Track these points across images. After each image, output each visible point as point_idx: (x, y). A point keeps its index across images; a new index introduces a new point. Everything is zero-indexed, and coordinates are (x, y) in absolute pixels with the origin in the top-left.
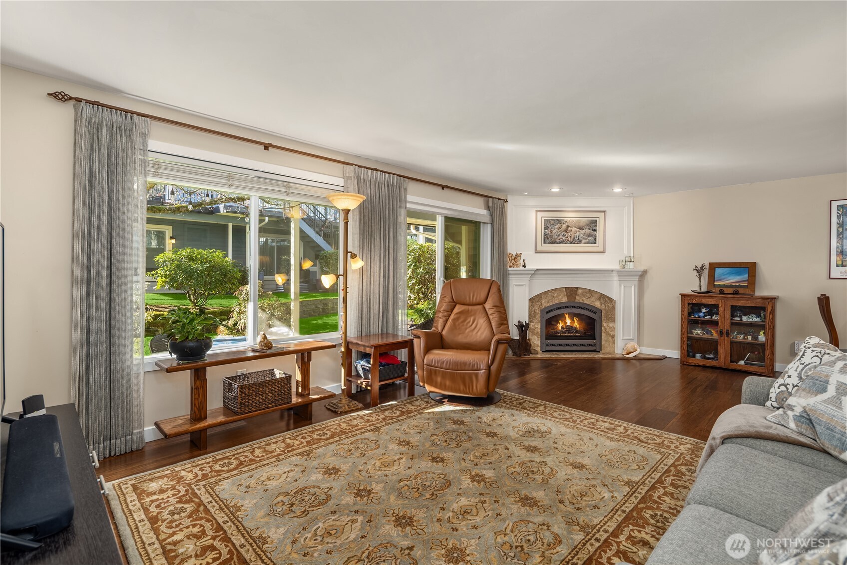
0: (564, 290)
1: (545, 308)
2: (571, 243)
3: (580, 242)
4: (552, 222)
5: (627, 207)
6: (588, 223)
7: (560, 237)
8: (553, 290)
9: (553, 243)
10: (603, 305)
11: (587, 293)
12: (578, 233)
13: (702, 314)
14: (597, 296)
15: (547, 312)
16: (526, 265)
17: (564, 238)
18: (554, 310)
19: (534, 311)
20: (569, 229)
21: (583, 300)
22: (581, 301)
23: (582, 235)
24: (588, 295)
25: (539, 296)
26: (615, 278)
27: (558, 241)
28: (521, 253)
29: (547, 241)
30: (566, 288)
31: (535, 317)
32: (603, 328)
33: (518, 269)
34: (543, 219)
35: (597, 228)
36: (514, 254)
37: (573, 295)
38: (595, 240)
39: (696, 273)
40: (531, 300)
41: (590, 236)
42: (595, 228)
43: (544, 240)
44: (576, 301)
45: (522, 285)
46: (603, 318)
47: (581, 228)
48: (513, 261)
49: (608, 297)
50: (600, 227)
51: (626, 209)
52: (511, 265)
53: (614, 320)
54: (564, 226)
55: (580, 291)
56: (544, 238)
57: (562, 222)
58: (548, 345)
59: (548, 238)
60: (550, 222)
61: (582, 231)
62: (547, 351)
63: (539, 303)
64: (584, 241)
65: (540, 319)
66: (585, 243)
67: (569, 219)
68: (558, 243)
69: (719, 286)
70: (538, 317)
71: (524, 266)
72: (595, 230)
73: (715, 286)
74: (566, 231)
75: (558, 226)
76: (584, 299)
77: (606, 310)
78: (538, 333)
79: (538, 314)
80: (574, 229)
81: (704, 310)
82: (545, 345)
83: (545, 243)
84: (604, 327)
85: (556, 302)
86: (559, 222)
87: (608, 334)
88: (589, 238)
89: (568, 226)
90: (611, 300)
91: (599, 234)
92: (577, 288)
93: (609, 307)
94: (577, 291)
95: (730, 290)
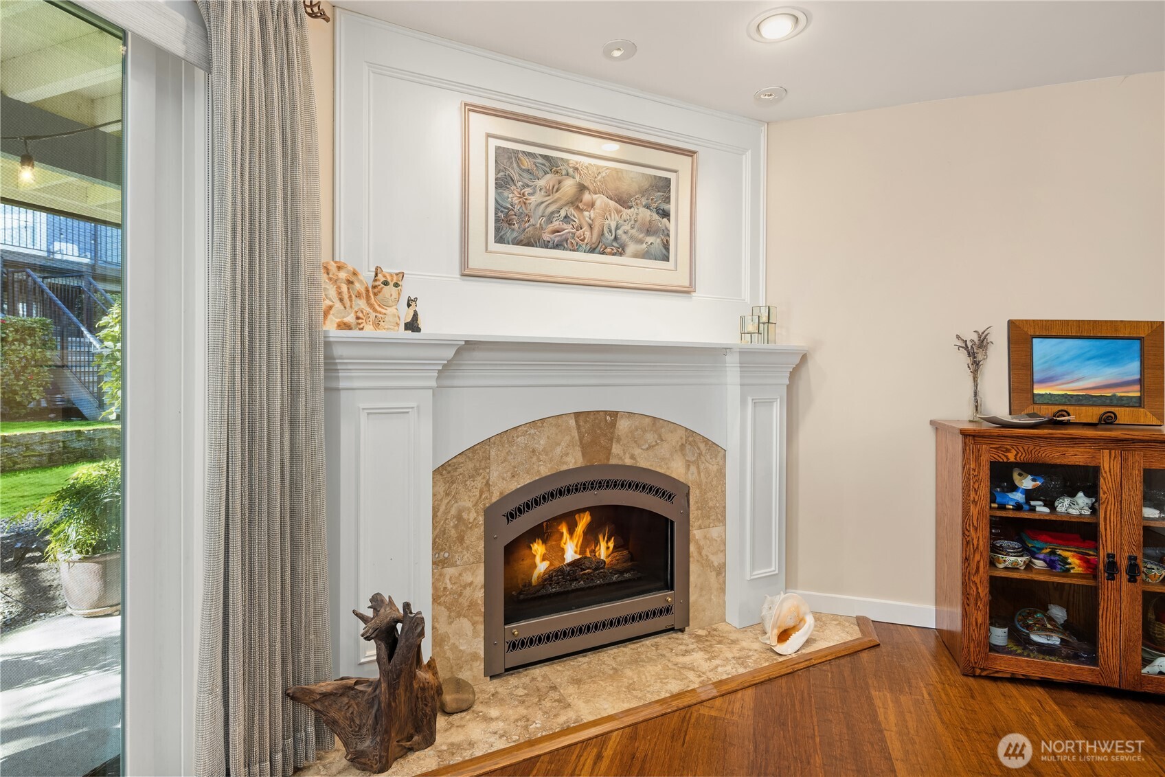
0: (572, 422)
1: (504, 499)
2: (592, 251)
3: (620, 251)
4: (527, 163)
5: (749, 153)
6: (646, 184)
7: (556, 224)
8: (533, 424)
9: (529, 244)
10: (693, 469)
11: (644, 431)
12: (615, 216)
13: (1018, 497)
14: (674, 439)
15: (511, 516)
16: (422, 322)
17: (568, 228)
18: (536, 502)
19: (459, 518)
20: (587, 197)
21: (633, 457)
22: (628, 462)
23: (627, 227)
24: (650, 437)
25: (479, 453)
26: (732, 375)
27: (546, 237)
28: (402, 275)
29: (510, 235)
30: (577, 415)
31: (461, 539)
32: (692, 548)
33: (381, 334)
34: (494, 143)
35: (672, 208)
36: (367, 276)
37: (603, 441)
38: (666, 246)
39: (963, 359)
40: (445, 473)
41: (650, 230)
42: (665, 206)
43: (497, 230)
44: (613, 461)
45: (403, 412)
46: (693, 513)
47: (623, 201)
48: (362, 303)
49: (706, 441)
50: (679, 203)
51: (747, 159)
52: (350, 319)
53: (722, 519)
54: (569, 186)
55: (623, 425)
56: (497, 220)
57: (563, 168)
58: (513, 646)
59: (510, 224)
60: (518, 160)
61: (625, 212)
62: (510, 670)
63: (479, 483)
64: (632, 248)
65: (481, 548)
66: (636, 256)
67: (586, 161)
68: (546, 245)
69: (1051, 400)
70: (476, 540)
71: (412, 326)
72: (665, 214)
73: (1034, 399)
74: (575, 202)
75: (547, 180)
76: (637, 451)
77: (699, 485)
78: (472, 604)
79: (471, 526)
80: (600, 200)
81: (1028, 483)
82: (502, 647)
83: (500, 239)
84: (697, 543)
85: (545, 471)
86: (551, 165)
87: (707, 564)
88: (650, 239)
89: (582, 188)
90: (711, 445)
91: (678, 227)
92: (615, 414)
93: (708, 472)
94: (613, 425)
95: (1092, 414)
